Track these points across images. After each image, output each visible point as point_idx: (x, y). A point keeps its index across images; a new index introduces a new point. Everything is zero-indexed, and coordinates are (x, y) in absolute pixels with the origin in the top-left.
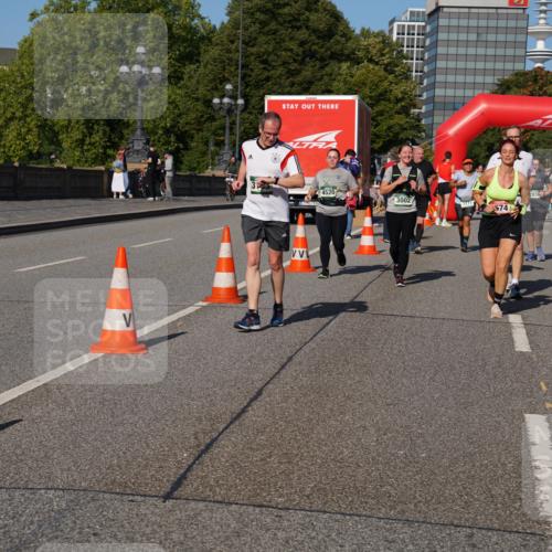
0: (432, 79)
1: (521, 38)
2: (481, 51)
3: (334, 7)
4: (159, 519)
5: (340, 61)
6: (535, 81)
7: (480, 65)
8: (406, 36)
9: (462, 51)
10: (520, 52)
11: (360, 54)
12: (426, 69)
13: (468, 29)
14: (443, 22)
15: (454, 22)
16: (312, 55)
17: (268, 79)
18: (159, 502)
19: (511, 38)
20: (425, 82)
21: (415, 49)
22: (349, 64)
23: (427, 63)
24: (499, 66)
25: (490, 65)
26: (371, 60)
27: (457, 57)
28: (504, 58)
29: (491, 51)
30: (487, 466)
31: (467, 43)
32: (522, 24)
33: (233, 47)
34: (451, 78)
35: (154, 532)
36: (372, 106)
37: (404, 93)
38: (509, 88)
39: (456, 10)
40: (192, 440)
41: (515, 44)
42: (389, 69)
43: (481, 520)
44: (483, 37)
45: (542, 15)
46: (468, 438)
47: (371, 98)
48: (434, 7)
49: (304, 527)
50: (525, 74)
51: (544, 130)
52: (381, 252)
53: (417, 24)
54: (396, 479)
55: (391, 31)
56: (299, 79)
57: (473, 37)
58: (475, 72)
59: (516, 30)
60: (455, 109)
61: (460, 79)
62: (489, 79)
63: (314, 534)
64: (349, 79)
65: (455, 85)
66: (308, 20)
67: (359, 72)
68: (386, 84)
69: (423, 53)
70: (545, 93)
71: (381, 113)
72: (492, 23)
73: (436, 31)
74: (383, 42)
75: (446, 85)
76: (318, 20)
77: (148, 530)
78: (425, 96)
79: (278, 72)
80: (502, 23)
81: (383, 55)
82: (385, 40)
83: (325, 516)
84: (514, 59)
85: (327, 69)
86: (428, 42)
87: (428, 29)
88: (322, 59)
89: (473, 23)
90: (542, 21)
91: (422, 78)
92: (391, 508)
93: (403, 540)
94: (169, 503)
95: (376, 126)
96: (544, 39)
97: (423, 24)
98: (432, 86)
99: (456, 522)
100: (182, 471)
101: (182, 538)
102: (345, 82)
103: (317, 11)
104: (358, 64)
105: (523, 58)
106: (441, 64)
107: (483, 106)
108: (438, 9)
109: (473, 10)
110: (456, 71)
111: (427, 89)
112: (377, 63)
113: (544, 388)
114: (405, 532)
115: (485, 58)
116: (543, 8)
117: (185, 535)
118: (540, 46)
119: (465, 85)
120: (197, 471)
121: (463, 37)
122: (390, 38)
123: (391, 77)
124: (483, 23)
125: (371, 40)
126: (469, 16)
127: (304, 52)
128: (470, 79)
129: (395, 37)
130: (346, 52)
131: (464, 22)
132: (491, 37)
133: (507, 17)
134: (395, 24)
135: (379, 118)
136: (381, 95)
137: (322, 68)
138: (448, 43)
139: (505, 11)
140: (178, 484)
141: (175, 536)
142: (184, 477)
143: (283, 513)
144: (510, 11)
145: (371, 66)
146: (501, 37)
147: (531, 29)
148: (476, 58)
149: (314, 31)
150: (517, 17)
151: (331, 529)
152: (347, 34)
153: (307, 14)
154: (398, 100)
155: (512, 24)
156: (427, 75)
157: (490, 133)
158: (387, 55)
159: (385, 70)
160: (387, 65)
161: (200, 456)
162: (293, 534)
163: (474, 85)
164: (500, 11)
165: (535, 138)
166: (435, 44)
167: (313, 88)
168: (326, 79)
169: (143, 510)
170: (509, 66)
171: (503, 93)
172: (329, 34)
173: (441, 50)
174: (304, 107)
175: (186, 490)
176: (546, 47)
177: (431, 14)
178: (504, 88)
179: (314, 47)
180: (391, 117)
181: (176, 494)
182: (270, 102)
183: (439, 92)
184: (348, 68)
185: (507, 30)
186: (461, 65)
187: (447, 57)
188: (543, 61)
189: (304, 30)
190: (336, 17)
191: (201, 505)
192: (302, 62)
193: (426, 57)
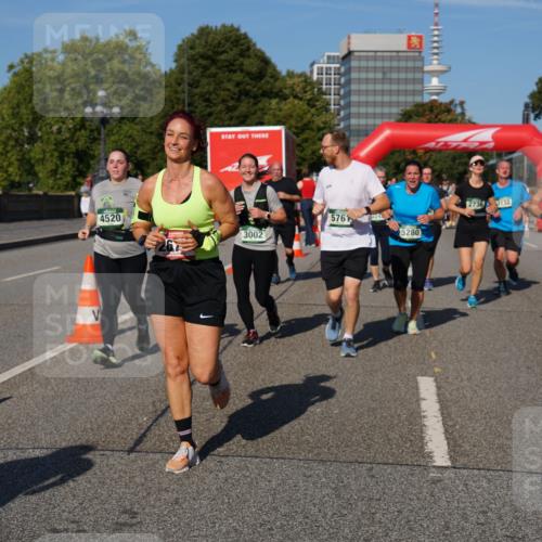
0: (347, 111)
1: (418, 75)
2: (387, 87)
3: (263, 53)
4: (124, 467)
5: (271, 98)
6: (431, 111)
7: (386, 99)
8: (324, 76)
9: (371, 87)
10: (418, 87)
11: (287, 92)
12: (342, 103)
13: (375, 69)
14: (354, 63)
15: (363, 64)
16: (247, 94)
17: (210, 114)
18: (125, 455)
19: (410, 76)
20: (342, 113)
21: (333, 87)
22: (277, 100)
23: (343, 97)
24: (402, 99)
25: (394, 99)
26: (296, 97)
27: (367, 92)
28: (406, 93)
29: (394, 87)
30: (386, 418)
31: (375, 81)
32: (418, 64)
33: (179, 89)
34: (363, 110)
35: (120, 477)
36: (297, 135)
37: (325, 123)
38: (410, 117)
39: (365, 54)
40: (150, 407)
41: (414, 81)
42: (311, 103)
43: (379, 458)
44: (388, 76)
45: (435, 57)
46: (372, 396)
47: (296, 128)
48: (345, 52)
49: (240, 469)
50: (422, 105)
51: (440, 151)
52: (307, 254)
53: (333, 66)
54: (314, 430)
55: (312, 72)
56: (236, 113)
57: (379, 75)
58: (383, 104)
59: (415, 70)
60: (367, 135)
61: (371, 110)
62: (395, 110)
63: (248, 474)
64: (278, 113)
65: (367, 116)
66: (242, 64)
67: (286, 106)
68: (309, 116)
69: (339, 89)
70: (440, 121)
71: (306, 140)
72: (395, 64)
73: (349, 71)
74: (305, 81)
75: (359, 116)
76: (251, 65)
77: (116, 476)
78: (342, 125)
79: (219, 108)
80: (403, 64)
81: (306, 92)
82: (306, 80)
83: (257, 460)
84: (414, 93)
85: (260, 105)
86: (343, 80)
87: (343, 70)
88: (255, 97)
89: (379, 64)
90: (435, 62)
91: (339, 111)
92: (309, 452)
93: (318, 475)
94: (133, 455)
95: (302, 151)
96: (438, 76)
97: (338, 65)
98: (348, 117)
99: (360, 460)
100: (142, 431)
101: (143, 480)
102: (274, 116)
103: (249, 57)
104: (285, 99)
105: (421, 92)
106: (354, 98)
107: (387, 132)
108: (350, 53)
109: (379, 54)
110: (367, 104)
111: (343, 119)
112: (301, 99)
113: (434, 356)
114: (320, 469)
115: (390, 92)
116: (436, 51)
117: (146, 479)
118: (435, 81)
119: (374, 116)
120: (155, 430)
121: (371, 75)
122: (311, 77)
123: (313, 110)
124: (387, 64)
125: (296, 80)
126: (375, 59)
127: (240, 91)
128: (378, 110)
129: (315, 77)
130: (275, 90)
131: (371, 64)
132: (394, 76)
133: (407, 59)
134: (315, 67)
135: (305, 145)
136: (305, 125)
137: (255, 104)
138: (359, 81)
139: (405, 54)
140: (139, 441)
141: (137, 479)
142: (144, 435)
143: (223, 459)
144: (409, 54)
145: (296, 102)
146: (402, 76)
147: (426, 68)
148: (383, 92)
149: (248, 74)
150: (414, 59)
151: (262, 469)
152: (276, 76)
153: (241, 59)
154: (319, 129)
155: (410, 64)
156: (344, 108)
157: (397, 154)
158: (308, 92)
159: (308, 104)
160: (309, 100)
161: (157, 419)
162: (231, 474)
163: (382, 115)
164: (401, 54)
165: (433, 157)
166: (349, 82)
167: (249, 121)
168: (259, 113)
169: (111, 461)
170: (410, 99)
171: (406, 121)
172: (260, 76)
173: (354, 87)
174: (240, 136)
175: (146, 445)
176: (440, 82)
177: (344, 58)
178: (407, 117)
179: (248, 87)
180: (314, 143)
181: (138, 448)
182: (212, 134)
183: (353, 121)
184: (277, 103)
185: (407, 69)
186: (371, 99)
187: (359, 92)
188: (438, 94)
189: (239, 73)
190: (266, 61)
191: (158, 456)
192: (239, 100)
193: (342, 92)
